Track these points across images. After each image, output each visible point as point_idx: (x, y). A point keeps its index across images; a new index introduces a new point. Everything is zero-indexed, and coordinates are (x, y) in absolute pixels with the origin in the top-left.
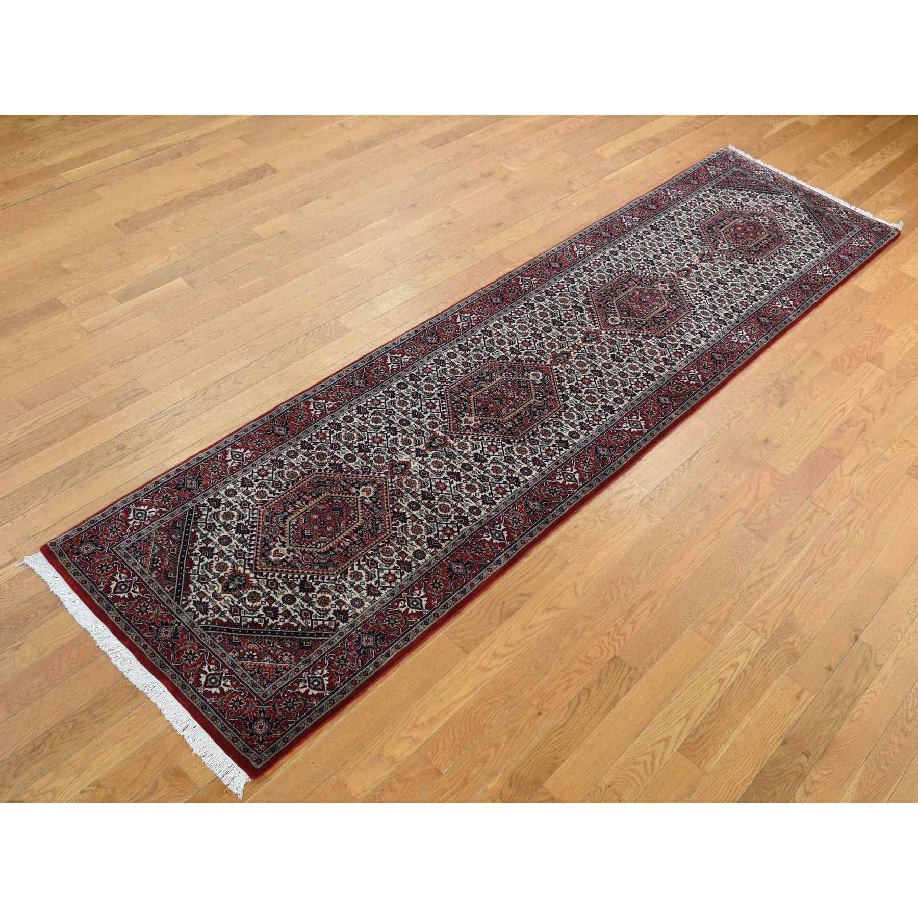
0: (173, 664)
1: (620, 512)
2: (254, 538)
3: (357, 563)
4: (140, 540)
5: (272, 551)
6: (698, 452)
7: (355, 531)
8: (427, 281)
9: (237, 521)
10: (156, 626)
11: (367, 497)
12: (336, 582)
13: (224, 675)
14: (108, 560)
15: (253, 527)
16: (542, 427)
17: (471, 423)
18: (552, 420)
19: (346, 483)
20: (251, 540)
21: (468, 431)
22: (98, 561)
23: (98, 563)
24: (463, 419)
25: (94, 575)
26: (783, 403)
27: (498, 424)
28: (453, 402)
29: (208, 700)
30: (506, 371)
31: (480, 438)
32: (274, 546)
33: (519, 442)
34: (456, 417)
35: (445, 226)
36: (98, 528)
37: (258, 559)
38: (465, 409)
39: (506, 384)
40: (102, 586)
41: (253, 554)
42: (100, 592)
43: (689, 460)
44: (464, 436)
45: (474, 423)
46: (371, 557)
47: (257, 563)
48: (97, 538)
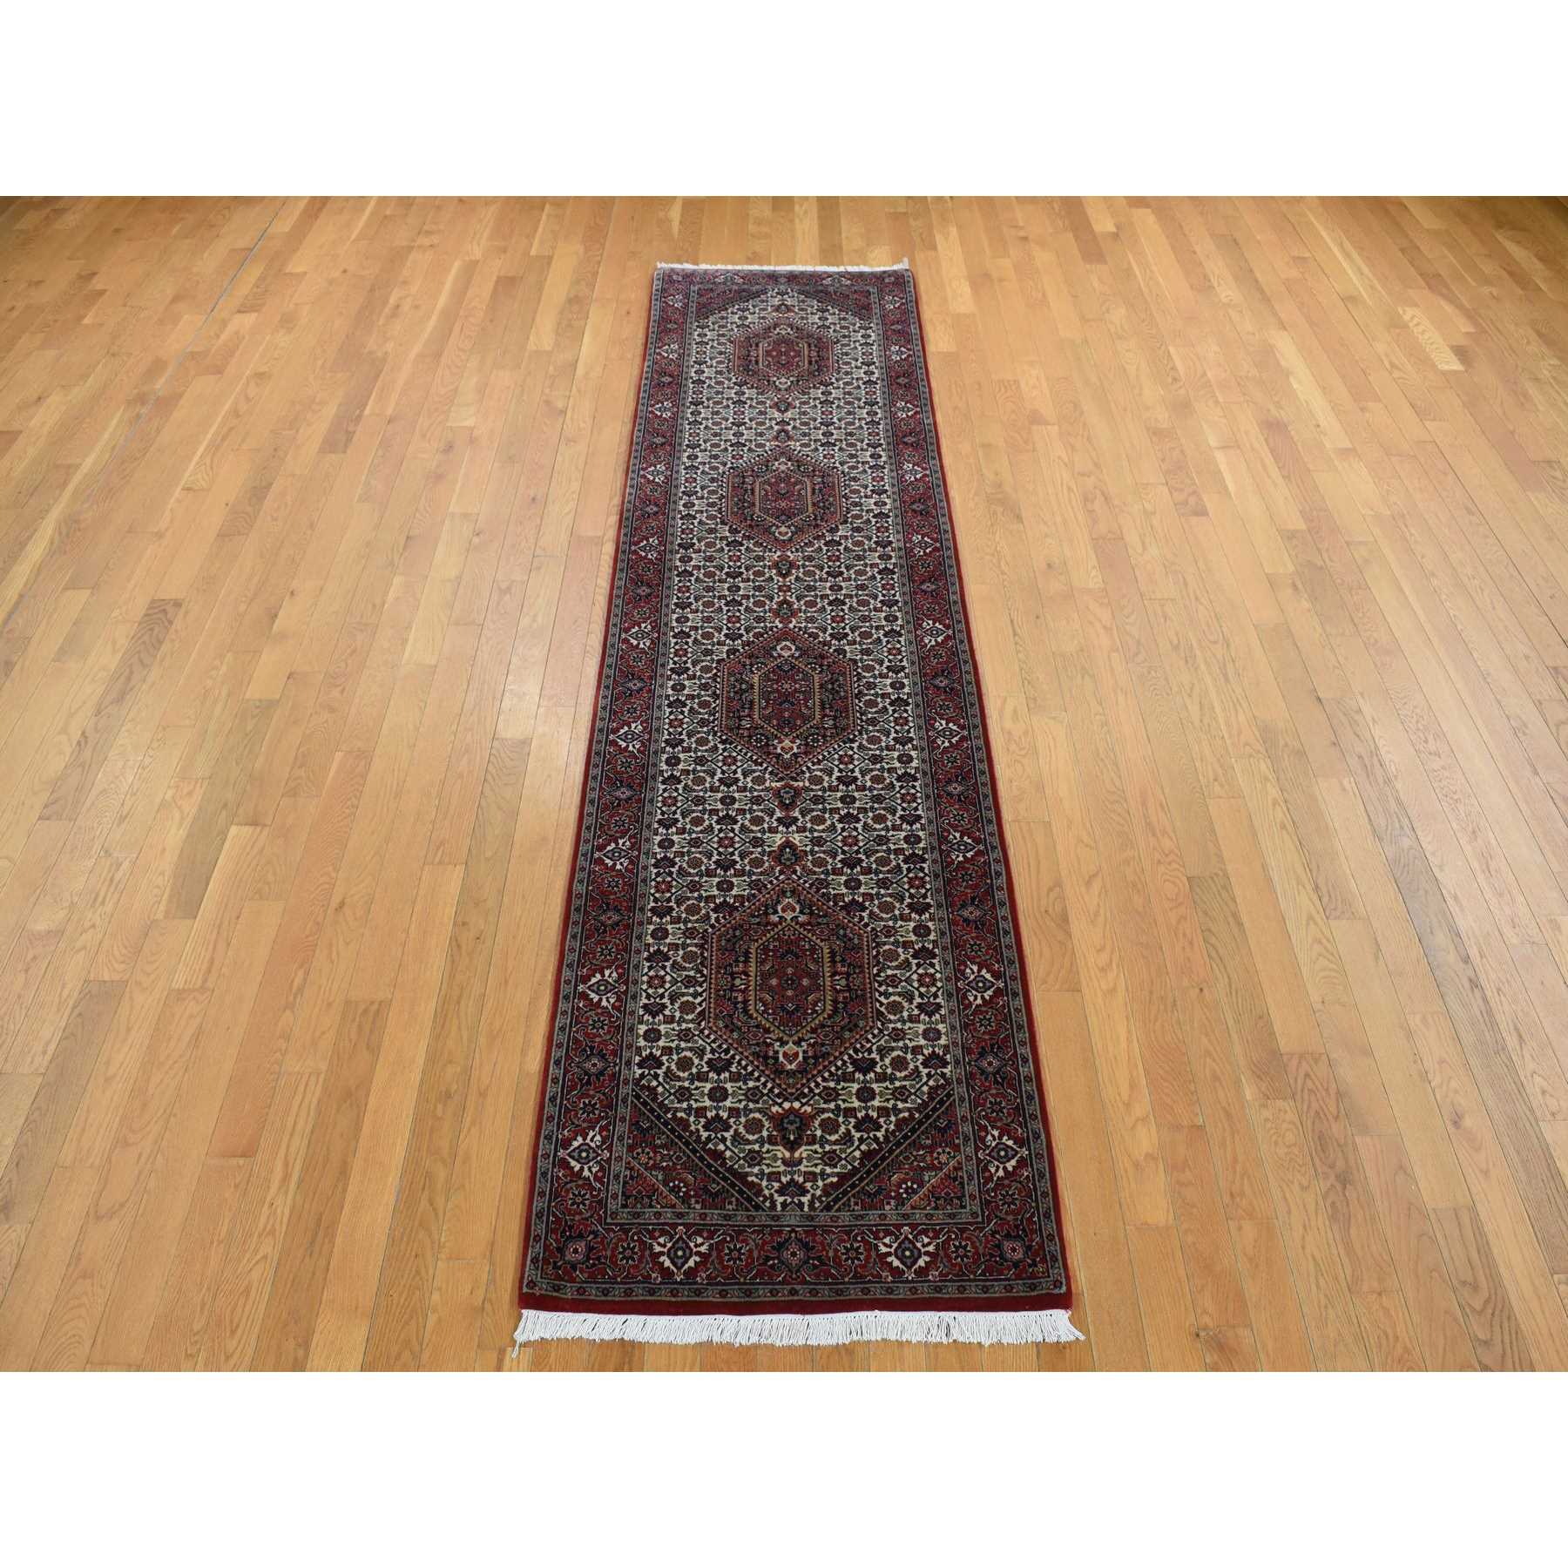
0: (846, 1279)
1: (1026, 733)
2: (744, 1063)
3: (877, 994)
4: (625, 1183)
5: (781, 1059)
6: (1012, 621)
7: (833, 962)
8: (540, 619)
9: (701, 1060)
10: (773, 1259)
11: (796, 914)
12: (886, 1033)
13: (910, 1237)
14: (621, 1240)
15: (727, 1051)
16: (860, 701)
17: (792, 748)
18: (859, 686)
19: (757, 917)
20: (745, 1068)
21: (799, 759)
22: (609, 1253)
23: (613, 1255)
24: (779, 751)
25: (629, 1273)
26: (1019, 518)
27: (817, 728)
28: (746, 739)
29: (930, 1277)
30: (752, 665)
31: (820, 757)
32: (777, 1052)
33: (861, 733)
34: (769, 753)
35: (476, 540)
36: (554, 1215)
37: (778, 1081)
38: (767, 738)
39: (769, 680)
40: (654, 1275)
41: (766, 1082)
42: (661, 1283)
43: (1015, 634)
44: (804, 769)
45: (795, 746)
46: (882, 974)
47: (784, 1086)
48: (571, 1227)
